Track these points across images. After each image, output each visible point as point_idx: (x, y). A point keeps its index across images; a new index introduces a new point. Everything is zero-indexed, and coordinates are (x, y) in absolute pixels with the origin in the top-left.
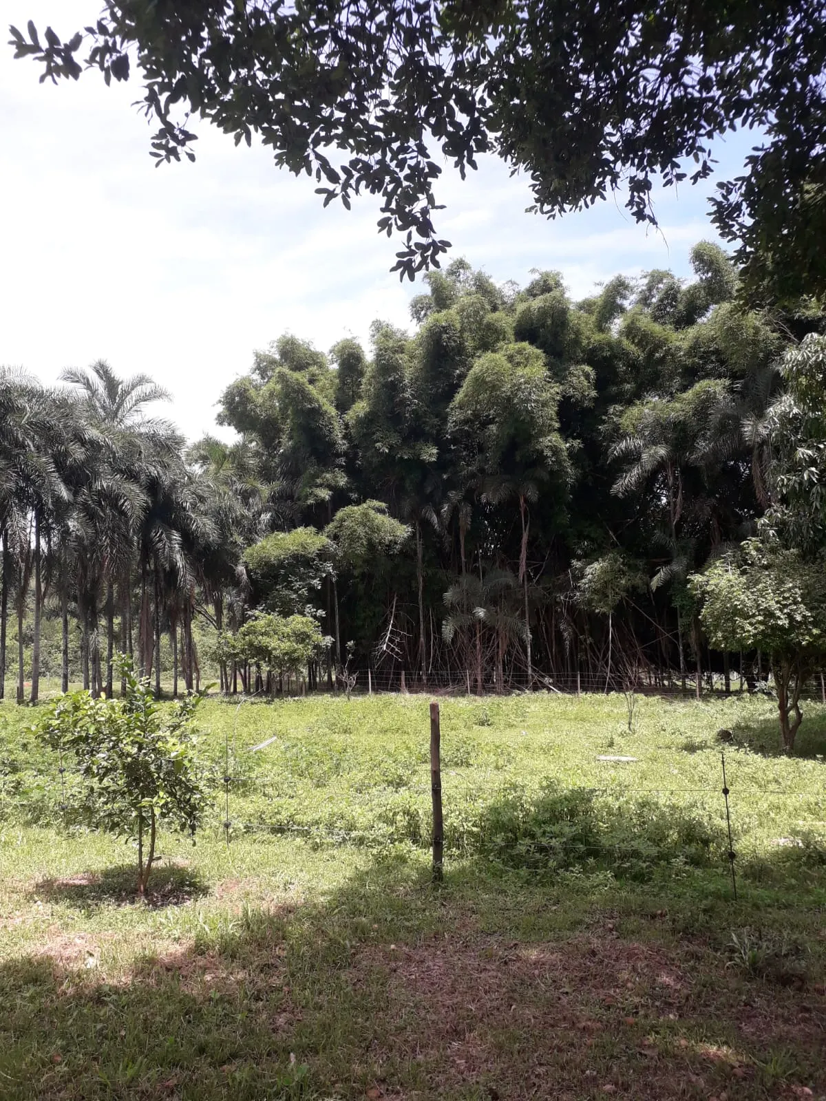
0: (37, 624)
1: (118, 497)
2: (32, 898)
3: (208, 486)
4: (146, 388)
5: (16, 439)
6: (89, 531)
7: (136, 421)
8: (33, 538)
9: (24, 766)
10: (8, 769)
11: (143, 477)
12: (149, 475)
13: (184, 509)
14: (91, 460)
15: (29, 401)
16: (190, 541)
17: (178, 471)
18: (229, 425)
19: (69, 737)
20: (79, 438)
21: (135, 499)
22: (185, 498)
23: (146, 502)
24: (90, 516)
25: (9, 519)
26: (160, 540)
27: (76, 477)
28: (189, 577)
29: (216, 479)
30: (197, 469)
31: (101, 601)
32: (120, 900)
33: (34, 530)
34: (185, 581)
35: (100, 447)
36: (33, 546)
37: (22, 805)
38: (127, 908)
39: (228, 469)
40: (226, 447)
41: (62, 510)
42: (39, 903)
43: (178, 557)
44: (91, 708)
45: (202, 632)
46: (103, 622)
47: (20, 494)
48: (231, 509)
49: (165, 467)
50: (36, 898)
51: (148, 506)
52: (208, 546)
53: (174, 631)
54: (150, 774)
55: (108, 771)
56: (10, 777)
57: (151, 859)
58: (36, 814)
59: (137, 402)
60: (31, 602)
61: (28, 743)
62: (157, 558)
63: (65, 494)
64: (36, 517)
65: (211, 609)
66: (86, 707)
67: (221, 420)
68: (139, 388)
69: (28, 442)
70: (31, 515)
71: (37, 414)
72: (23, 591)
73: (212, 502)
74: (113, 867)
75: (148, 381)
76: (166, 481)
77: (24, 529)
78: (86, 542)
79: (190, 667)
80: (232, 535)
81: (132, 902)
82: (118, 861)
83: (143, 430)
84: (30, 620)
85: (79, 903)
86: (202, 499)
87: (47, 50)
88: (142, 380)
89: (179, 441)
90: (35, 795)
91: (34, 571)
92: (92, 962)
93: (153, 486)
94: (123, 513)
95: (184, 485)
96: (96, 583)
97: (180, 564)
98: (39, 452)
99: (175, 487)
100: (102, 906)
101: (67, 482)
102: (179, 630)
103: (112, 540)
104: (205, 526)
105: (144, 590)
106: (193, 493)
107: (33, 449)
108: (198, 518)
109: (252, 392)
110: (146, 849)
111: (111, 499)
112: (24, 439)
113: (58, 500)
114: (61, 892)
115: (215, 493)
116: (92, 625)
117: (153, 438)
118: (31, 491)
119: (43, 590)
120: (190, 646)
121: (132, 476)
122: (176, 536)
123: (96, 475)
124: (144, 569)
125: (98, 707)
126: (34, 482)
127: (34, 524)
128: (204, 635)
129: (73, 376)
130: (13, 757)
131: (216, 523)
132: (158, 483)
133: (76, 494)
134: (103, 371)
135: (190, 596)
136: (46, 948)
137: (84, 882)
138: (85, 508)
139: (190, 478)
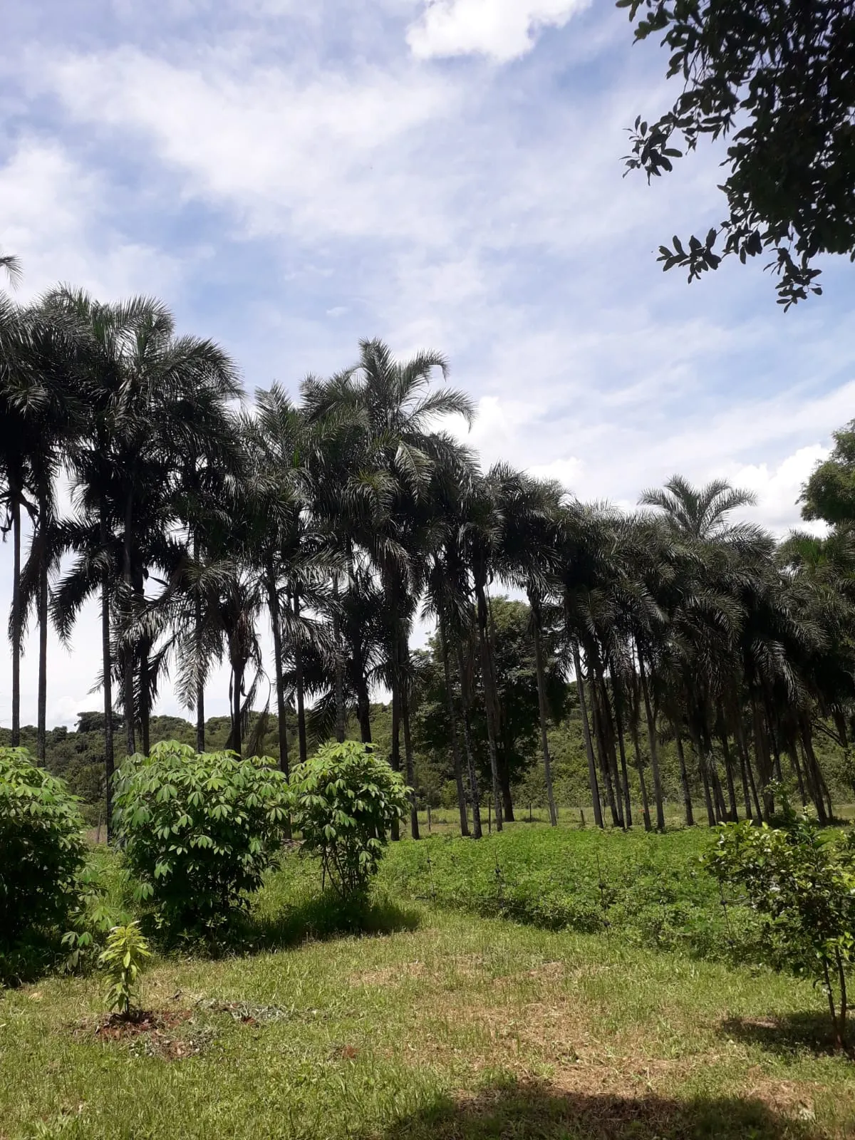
0: (653, 748)
1: (713, 611)
2: (723, 1036)
3: (807, 588)
4: (724, 495)
5: (609, 570)
6: (690, 649)
7: (719, 533)
8: (637, 662)
9: (680, 896)
10: (665, 899)
11: (735, 588)
12: (741, 585)
13: (784, 615)
14: (680, 579)
15: (616, 531)
16: (795, 651)
17: (771, 577)
18: (818, 518)
19: (737, 869)
20: (665, 558)
21: (731, 612)
22: (784, 604)
23: (743, 614)
24: (688, 634)
25: (611, 648)
26: (762, 653)
27: (668, 597)
28: (800, 690)
29: (813, 578)
30: (789, 571)
31: (712, 722)
32: (817, 1050)
33: (636, 654)
34: (796, 694)
35: (687, 563)
36: (638, 670)
37: (684, 937)
38: (827, 1060)
39: (825, 566)
40: (818, 540)
41: (660, 632)
42: (731, 1041)
43: (785, 668)
44: (757, 839)
45: (821, 750)
46: (716, 743)
47: (619, 620)
48: (836, 608)
49: (757, 574)
50: (728, 1036)
51: (745, 617)
52: (816, 653)
53: (794, 749)
54: (829, 911)
55: (781, 906)
56: (668, 907)
57: (844, 1009)
58: (701, 947)
59: (718, 511)
60: (644, 727)
61: (678, 872)
62: (761, 671)
63: (659, 614)
64: (637, 642)
65: (831, 724)
66: (751, 838)
67: (808, 515)
68: (717, 497)
69: (620, 570)
70: (631, 641)
71: (624, 542)
72: (635, 718)
73: (814, 604)
74: (798, 1011)
75: (724, 487)
76: (760, 588)
77: (627, 655)
78: (688, 661)
79: (818, 789)
80: (842, 638)
81: (831, 1054)
82: (802, 1008)
83: (727, 539)
84: (645, 745)
85: (773, 1047)
86: (802, 603)
87: (691, 255)
88: (716, 489)
89: (766, 544)
90: (699, 928)
91: (643, 695)
92: (808, 1114)
93: (747, 595)
94: (721, 628)
95: (779, 591)
96: (703, 704)
97: (788, 676)
98: (631, 579)
99: (770, 594)
100: (800, 1054)
101: (661, 604)
102: (798, 750)
103: (713, 658)
104: (810, 631)
105: (754, 708)
106: (791, 597)
107: (626, 576)
108: (801, 624)
109: (841, 478)
110: (837, 996)
111: (706, 615)
112: (616, 569)
113: (655, 622)
114: (750, 1033)
115: (814, 594)
116: (706, 747)
117: (739, 545)
118: (629, 617)
119: (653, 713)
120: (813, 765)
121: (723, 588)
122: (779, 647)
123: (688, 593)
124: (751, 685)
125: (762, 837)
126: (630, 608)
127: (636, 649)
128: (823, 753)
129: (652, 499)
130: (667, 886)
131: (821, 627)
132: (752, 591)
133: (671, 614)
134: (679, 488)
135: (805, 711)
136: (754, 1090)
137: (771, 1025)
138: (682, 627)
139: (784, 582)
